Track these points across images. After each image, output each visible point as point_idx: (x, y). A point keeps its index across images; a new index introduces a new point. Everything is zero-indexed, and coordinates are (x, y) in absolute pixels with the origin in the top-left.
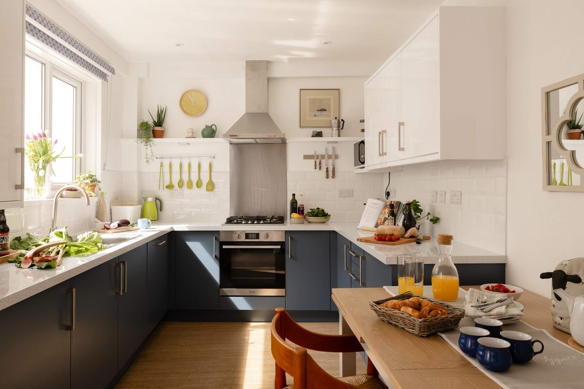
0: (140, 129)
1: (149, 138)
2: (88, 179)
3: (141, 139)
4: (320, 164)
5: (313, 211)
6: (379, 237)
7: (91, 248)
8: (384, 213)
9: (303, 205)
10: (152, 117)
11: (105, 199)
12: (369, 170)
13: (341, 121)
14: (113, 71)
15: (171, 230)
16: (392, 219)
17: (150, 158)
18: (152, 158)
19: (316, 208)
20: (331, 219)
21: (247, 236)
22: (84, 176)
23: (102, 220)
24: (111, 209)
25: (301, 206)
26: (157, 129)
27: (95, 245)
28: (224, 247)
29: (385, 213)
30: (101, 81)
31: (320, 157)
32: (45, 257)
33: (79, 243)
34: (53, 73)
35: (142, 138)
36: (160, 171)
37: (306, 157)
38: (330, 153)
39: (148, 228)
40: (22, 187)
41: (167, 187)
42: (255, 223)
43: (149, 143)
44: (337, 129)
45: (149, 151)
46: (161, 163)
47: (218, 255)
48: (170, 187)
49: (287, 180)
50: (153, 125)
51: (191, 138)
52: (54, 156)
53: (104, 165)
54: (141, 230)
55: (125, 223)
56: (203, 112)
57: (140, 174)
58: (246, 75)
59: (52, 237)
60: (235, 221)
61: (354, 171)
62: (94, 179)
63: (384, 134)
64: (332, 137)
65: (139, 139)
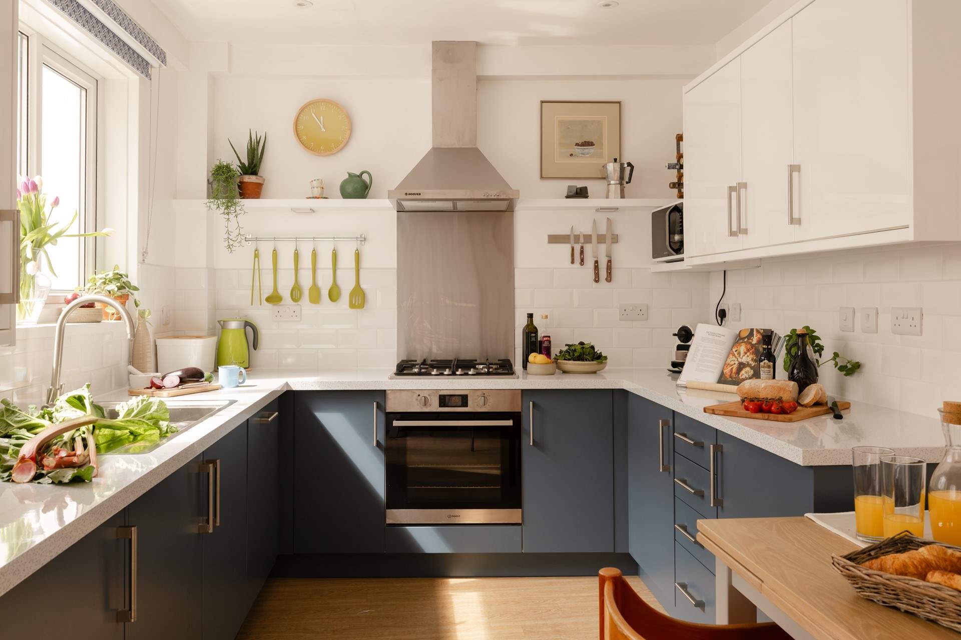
0: (214, 180)
1: (233, 198)
2: (113, 282)
3: (216, 201)
4: (582, 252)
5: (573, 348)
6: (756, 404)
7: (145, 431)
8: (736, 353)
9: (549, 337)
10: (237, 155)
11: (147, 324)
12: (692, 266)
13: (626, 165)
14: (163, 56)
15: (285, 389)
16: (769, 367)
17: (235, 239)
18: (239, 240)
19: (577, 344)
20: (609, 365)
21: (444, 400)
22: (105, 276)
23: (143, 370)
24: (156, 346)
25: (545, 339)
26: (249, 181)
27: (153, 424)
28: (396, 423)
29: (739, 353)
30: (138, 77)
31: (582, 240)
32: (66, 457)
33: (122, 422)
34: (44, 56)
35: (218, 199)
36: (253, 268)
37: (554, 239)
38: (603, 230)
39: (239, 385)
40: (15, 299)
41: (269, 300)
42: (458, 373)
43: (232, 209)
44: (618, 182)
45: (233, 225)
46: (256, 250)
47: (382, 442)
48: (274, 299)
49: (516, 287)
50: (240, 171)
51: (318, 198)
52: (52, 232)
53: (144, 254)
54: (226, 389)
55: (192, 376)
56: (342, 145)
57: (212, 273)
58: (434, 70)
59: (62, 408)
60: (416, 370)
61: (650, 268)
62: (123, 282)
63: (743, 191)
64: (607, 197)
65: (212, 200)
